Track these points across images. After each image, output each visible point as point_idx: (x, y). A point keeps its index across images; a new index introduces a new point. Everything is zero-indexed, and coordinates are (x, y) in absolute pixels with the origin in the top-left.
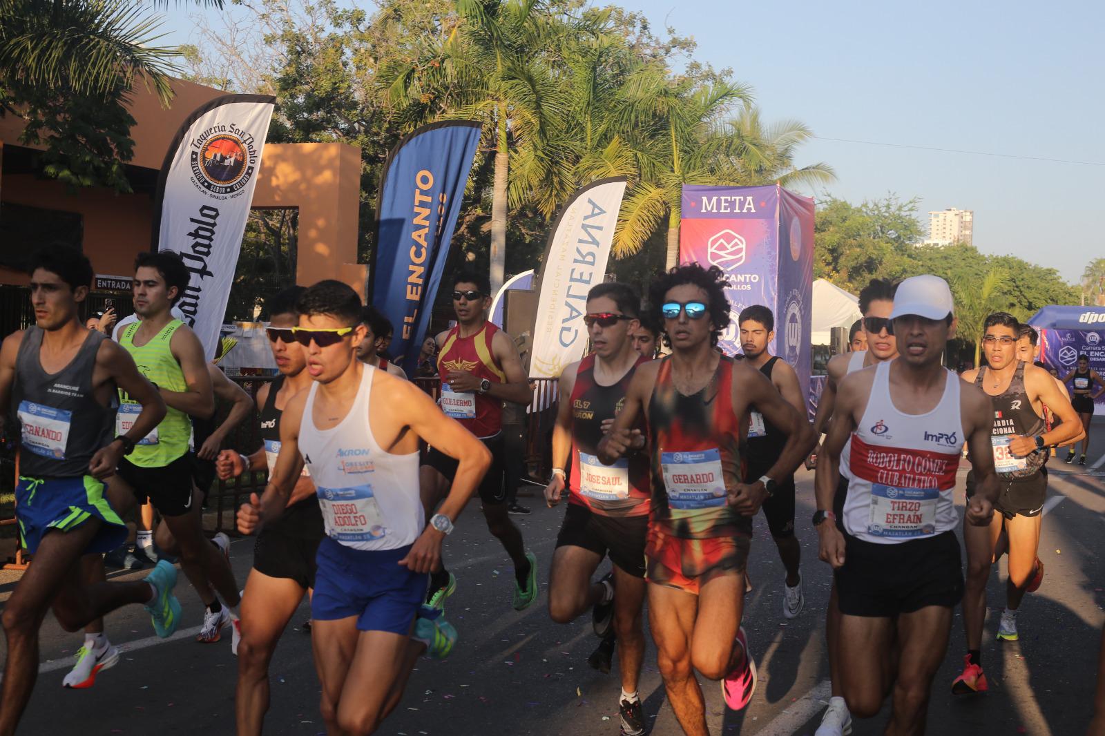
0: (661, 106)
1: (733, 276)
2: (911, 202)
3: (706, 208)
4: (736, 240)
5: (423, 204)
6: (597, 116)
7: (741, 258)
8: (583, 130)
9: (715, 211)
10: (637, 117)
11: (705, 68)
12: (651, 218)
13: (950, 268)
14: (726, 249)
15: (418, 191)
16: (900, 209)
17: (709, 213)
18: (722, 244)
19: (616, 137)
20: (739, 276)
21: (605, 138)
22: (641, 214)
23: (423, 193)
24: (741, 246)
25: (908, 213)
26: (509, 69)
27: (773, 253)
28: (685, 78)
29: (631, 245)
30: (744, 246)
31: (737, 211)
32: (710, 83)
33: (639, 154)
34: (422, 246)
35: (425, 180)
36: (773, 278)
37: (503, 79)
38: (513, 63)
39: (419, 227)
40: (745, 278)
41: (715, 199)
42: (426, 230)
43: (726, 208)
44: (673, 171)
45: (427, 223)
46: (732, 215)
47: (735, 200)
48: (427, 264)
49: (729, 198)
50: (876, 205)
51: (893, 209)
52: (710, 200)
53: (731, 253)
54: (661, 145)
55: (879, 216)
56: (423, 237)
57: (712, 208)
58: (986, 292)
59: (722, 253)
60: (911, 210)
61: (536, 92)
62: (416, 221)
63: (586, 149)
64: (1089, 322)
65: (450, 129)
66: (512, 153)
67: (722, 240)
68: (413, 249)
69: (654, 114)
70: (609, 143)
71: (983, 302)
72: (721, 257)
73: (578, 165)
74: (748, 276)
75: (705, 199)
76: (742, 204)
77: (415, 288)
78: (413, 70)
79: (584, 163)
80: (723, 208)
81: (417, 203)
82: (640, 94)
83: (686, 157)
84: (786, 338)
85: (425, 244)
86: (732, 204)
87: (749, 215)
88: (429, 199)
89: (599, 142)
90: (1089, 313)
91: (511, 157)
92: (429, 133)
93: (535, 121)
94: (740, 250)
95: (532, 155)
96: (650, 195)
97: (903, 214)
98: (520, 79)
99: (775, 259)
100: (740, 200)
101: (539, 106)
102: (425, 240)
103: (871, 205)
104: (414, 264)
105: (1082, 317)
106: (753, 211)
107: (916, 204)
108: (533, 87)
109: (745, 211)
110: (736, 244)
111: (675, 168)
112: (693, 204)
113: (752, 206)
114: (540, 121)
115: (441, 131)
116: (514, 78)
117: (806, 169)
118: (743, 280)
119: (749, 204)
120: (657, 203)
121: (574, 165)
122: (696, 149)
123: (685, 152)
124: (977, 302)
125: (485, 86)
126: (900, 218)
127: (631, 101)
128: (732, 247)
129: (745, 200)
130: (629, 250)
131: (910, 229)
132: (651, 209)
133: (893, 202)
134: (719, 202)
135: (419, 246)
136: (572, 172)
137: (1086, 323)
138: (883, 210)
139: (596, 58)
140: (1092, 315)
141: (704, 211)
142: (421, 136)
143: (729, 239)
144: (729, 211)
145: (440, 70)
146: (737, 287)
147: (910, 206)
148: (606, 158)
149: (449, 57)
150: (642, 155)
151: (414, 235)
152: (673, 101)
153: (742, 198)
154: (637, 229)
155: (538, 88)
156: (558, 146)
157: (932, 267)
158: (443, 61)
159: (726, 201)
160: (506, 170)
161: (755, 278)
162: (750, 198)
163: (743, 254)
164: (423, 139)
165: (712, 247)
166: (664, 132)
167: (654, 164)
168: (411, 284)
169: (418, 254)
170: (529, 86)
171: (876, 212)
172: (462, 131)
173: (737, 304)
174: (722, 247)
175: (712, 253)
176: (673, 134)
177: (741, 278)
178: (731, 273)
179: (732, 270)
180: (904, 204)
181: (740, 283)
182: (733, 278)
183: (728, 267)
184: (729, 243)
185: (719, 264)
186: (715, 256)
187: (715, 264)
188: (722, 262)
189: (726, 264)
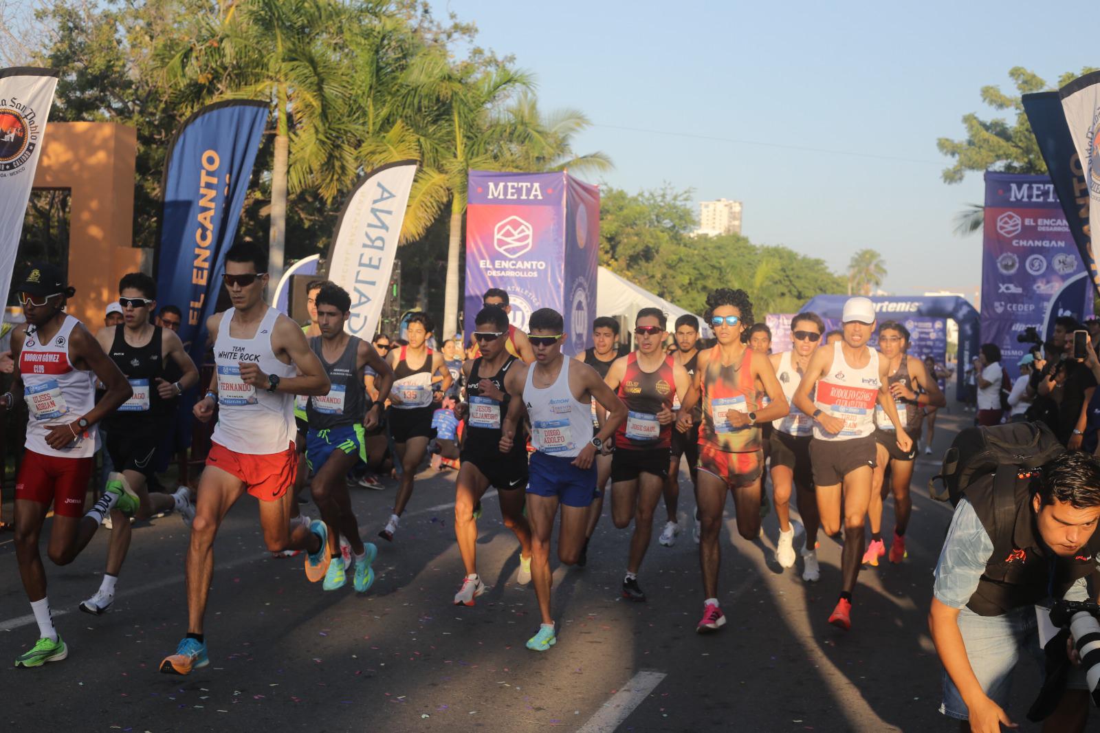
0: (445, 90)
1: (520, 263)
2: (686, 192)
3: (493, 195)
4: (522, 227)
5: (209, 186)
6: (378, 101)
7: (528, 244)
8: (365, 114)
9: (501, 197)
10: (420, 102)
11: (487, 54)
12: (435, 204)
13: (724, 258)
14: (513, 235)
15: (203, 172)
16: (675, 198)
17: (496, 200)
18: (508, 230)
19: (399, 121)
20: (525, 262)
21: (387, 123)
22: (424, 199)
23: (209, 174)
24: (527, 232)
25: (683, 203)
26: (290, 50)
27: (560, 240)
28: (468, 64)
29: (414, 232)
30: (530, 232)
31: (524, 197)
32: (492, 69)
33: (422, 139)
34: (207, 229)
35: (211, 161)
36: (559, 266)
37: (284, 60)
38: (294, 44)
39: (205, 209)
40: (532, 265)
41: (501, 185)
42: (212, 213)
43: (512, 194)
44: (455, 156)
45: (213, 205)
46: (518, 202)
47: (522, 186)
48: (213, 247)
49: (516, 184)
50: (651, 194)
51: (668, 198)
52: (496, 186)
53: (519, 240)
54: (444, 131)
55: (654, 206)
56: (208, 219)
57: (499, 194)
58: (758, 281)
59: (508, 240)
60: (686, 200)
61: (317, 74)
62: (202, 203)
63: (368, 133)
65: (237, 108)
66: (293, 136)
67: (508, 227)
68: (199, 231)
69: (438, 99)
70: (391, 127)
71: (755, 291)
72: (508, 243)
73: (360, 149)
74: (534, 263)
75: (491, 185)
76: (529, 191)
77: (200, 272)
78: (191, 49)
79: (366, 148)
80: (509, 194)
81: (203, 184)
82: (423, 79)
83: (470, 143)
84: (573, 326)
85: (210, 227)
86: (519, 191)
87: (536, 202)
88: (214, 181)
89: (382, 126)
91: (291, 140)
92: (215, 112)
93: (316, 104)
94: (526, 237)
95: (314, 137)
96: (433, 181)
97: (678, 203)
98: (301, 61)
99: (561, 246)
100: (527, 186)
101: (320, 89)
102: (211, 222)
103: (647, 195)
104: (199, 247)
106: (540, 197)
107: (692, 195)
108: (315, 69)
109: (532, 197)
110: (523, 231)
111: (459, 153)
112: (480, 190)
113: (539, 193)
114: (322, 104)
115: (227, 111)
116: (294, 59)
117: (585, 157)
118: (529, 267)
119: (536, 191)
120: (440, 189)
121: (355, 149)
122: (479, 135)
123: (468, 138)
125: (265, 66)
126: (675, 207)
127: (414, 85)
128: (519, 233)
129: (532, 186)
130: (413, 236)
131: (685, 218)
132: (434, 195)
133: (669, 192)
134: (506, 188)
135: (204, 229)
136: (354, 157)
138: (659, 199)
139: (379, 40)
141: (490, 197)
142: (207, 115)
143: (515, 224)
144: (515, 197)
145: (218, 50)
146: (524, 274)
147: (685, 196)
148: (389, 142)
149: (228, 36)
150: (425, 141)
151: (200, 217)
152: (457, 86)
153: (529, 184)
154: (420, 215)
155: (320, 70)
156: (340, 129)
157: (707, 257)
158: (221, 40)
159: (513, 187)
160: (286, 153)
161: (541, 265)
162: (536, 185)
163: (530, 241)
164: (209, 119)
165: (499, 232)
166: (448, 117)
167: (436, 149)
168: (196, 267)
169: (204, 237)
170: (311, 68)
171: (652, 202)
172: (249, 111)
173: (524, 291)
174: (508, 234)
175: (499, 240)
176: (456, 118)
177: (527, 265)
178: (517, 259)
179: (519, 257)
180: (679, 194)
181: (527, 270)
182: (519, 265)
183: (514, 253)
184: (515, 230)
185: (505, 250)
186: (501, 243)
187: (501, 250)
188: (509, 249)
189: (513, 251)
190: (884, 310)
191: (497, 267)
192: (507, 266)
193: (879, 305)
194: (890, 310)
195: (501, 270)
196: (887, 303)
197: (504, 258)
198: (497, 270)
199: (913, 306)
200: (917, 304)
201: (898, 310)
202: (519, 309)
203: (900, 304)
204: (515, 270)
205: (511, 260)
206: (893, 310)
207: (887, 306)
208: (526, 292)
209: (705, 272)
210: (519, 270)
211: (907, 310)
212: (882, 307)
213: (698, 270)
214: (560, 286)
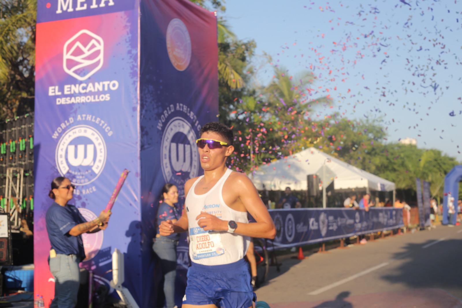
1: (90, 85)
3: (62, 9)
4: (93, 42)
7: (99, 62)
9: (71, 10)
14: (81, 53)
17: (65, 15)
18: (78, 48)
20: (96, 84)
24: (98, 47)
27: (134, 52)
30: (100, 47)
36: (135, 83)
40: (104, 86)
46: (89, 12)
53: (89, 58)
57: (68, 8)
59: (78, 59)
67: (78, 44)
72: (77, 63)
74: (106, 83)
80: (79, 4)
94: (98, 53)
99: (135, 60)
109: (102, 5)
110: (93, 46)
118: (101, 89)
128: (89, 50)
141: (59, 11)
143: (85, 40)
144: (85, 7)
146: (94, 98)
161: (114, 85)
163: (101, 57)
165: (68, 51)
173: (95, 119)
174: (78, 52)
175: (68, 61)
177: (99, 87)
178: (87, 82)
179: (89, 78)
181: (99, 93)
182: (90, 88)
183: (85, 75)
184: (85, 45)
185: (75, 72)
186: (71, 64)
187: (71, 72)
188: (79, 69)
189: (81, 72)
191: (66, 93)
192: (77, 92)
195: (71, 96)
197: (73, 81)
198: (66, 96)
202: (91, 142)
204: (85, 94)
205: (81, 83)
208: (98, 119)
210: (91, 93)
214: (135, 109)
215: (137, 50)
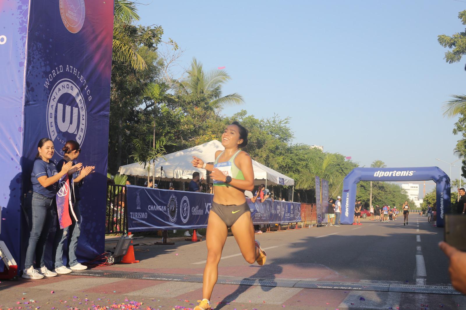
2: (286, 119)
13: (307, 154)
16: (280, 122)
25: (284, 125)
27: (24, 8)
36: (23, 39)
50: (268, 121)
51: (277, 122)
55: (271, 126)
58: (324, 166)
60: (285, 123)
64: (380, 176)
71: (323, 171)
90: (379, 172)
97: (282, 125)
99: (26, 15)
103: (265, 121)
105: (375, 174)
107: (288, 120)
117: (228, 96)
124: (320, 171)
126: (280, 128)
131: (285, 135)
133: (276, 119)
137: (378, 177)
138: (272, 123)
140: (381, 173)
147: (285, 121)
171: (268, 125)
180: (282, 120)
190: (394, 175)
193: (391, 173)
194: (397, 175)
196: (395, 172)
199: (410, 172)
200: (413, 172)
201: (402, 175)
203: (403, 172)
206: (399, 175)
207: (396, 173)
209: (297, 162)
211: (407, 175)
212: (392, 174)
213: (293, 160)
214: (21, 64)
215: (27, 6)
